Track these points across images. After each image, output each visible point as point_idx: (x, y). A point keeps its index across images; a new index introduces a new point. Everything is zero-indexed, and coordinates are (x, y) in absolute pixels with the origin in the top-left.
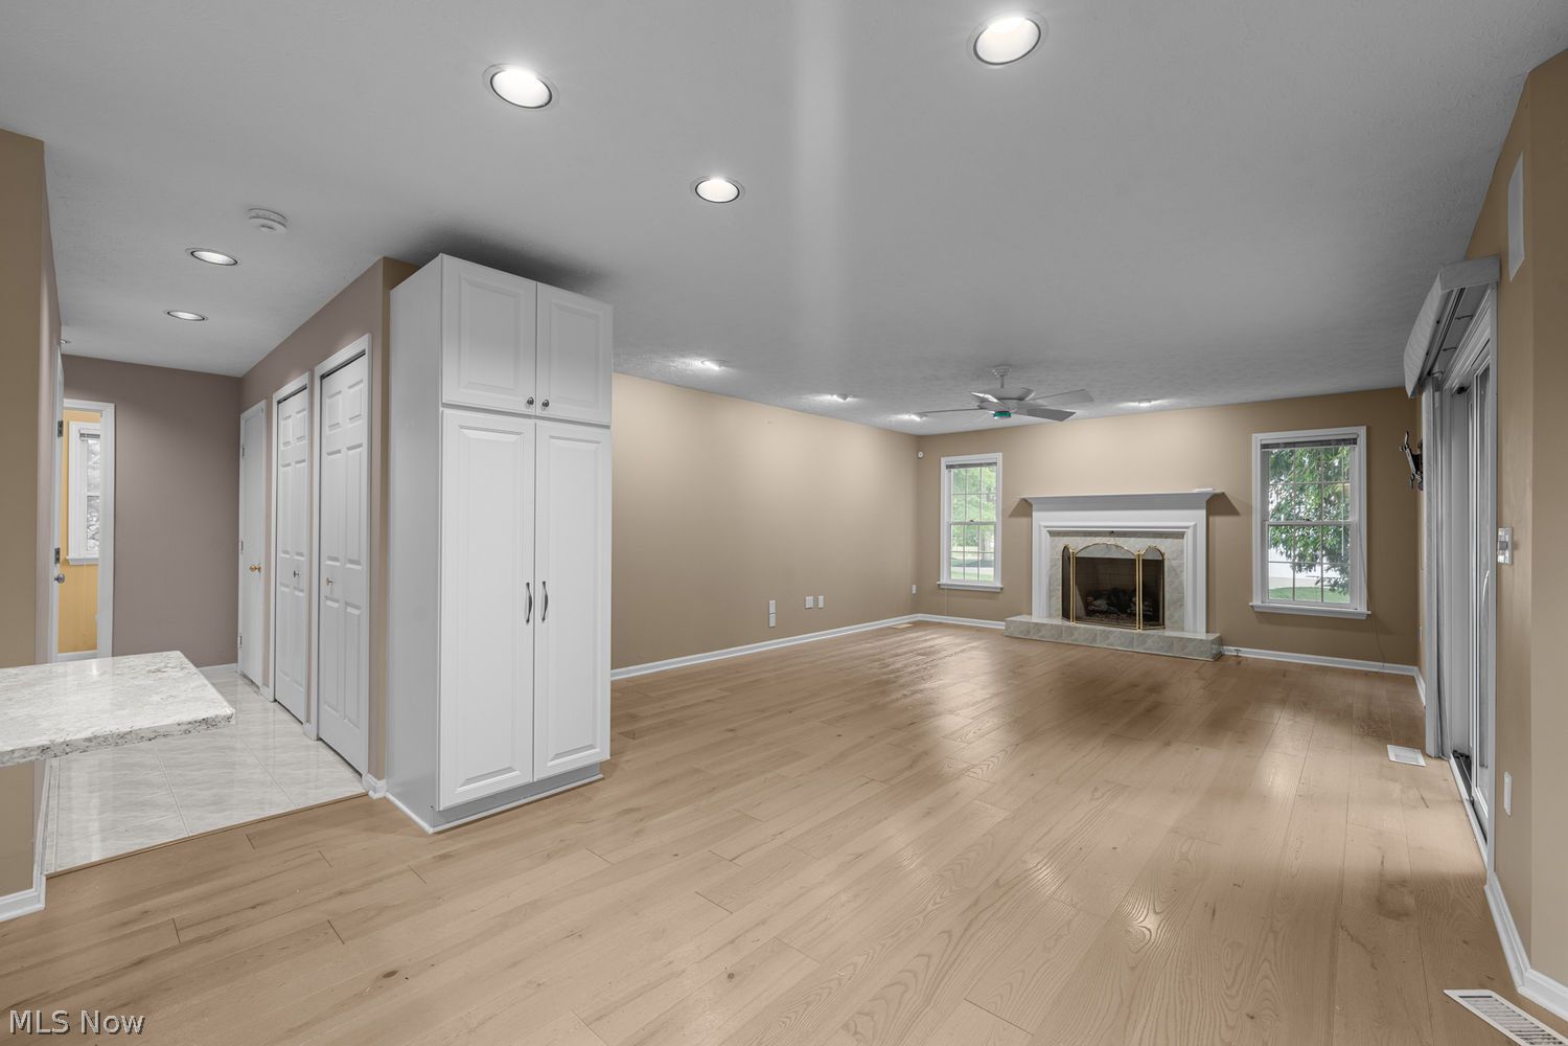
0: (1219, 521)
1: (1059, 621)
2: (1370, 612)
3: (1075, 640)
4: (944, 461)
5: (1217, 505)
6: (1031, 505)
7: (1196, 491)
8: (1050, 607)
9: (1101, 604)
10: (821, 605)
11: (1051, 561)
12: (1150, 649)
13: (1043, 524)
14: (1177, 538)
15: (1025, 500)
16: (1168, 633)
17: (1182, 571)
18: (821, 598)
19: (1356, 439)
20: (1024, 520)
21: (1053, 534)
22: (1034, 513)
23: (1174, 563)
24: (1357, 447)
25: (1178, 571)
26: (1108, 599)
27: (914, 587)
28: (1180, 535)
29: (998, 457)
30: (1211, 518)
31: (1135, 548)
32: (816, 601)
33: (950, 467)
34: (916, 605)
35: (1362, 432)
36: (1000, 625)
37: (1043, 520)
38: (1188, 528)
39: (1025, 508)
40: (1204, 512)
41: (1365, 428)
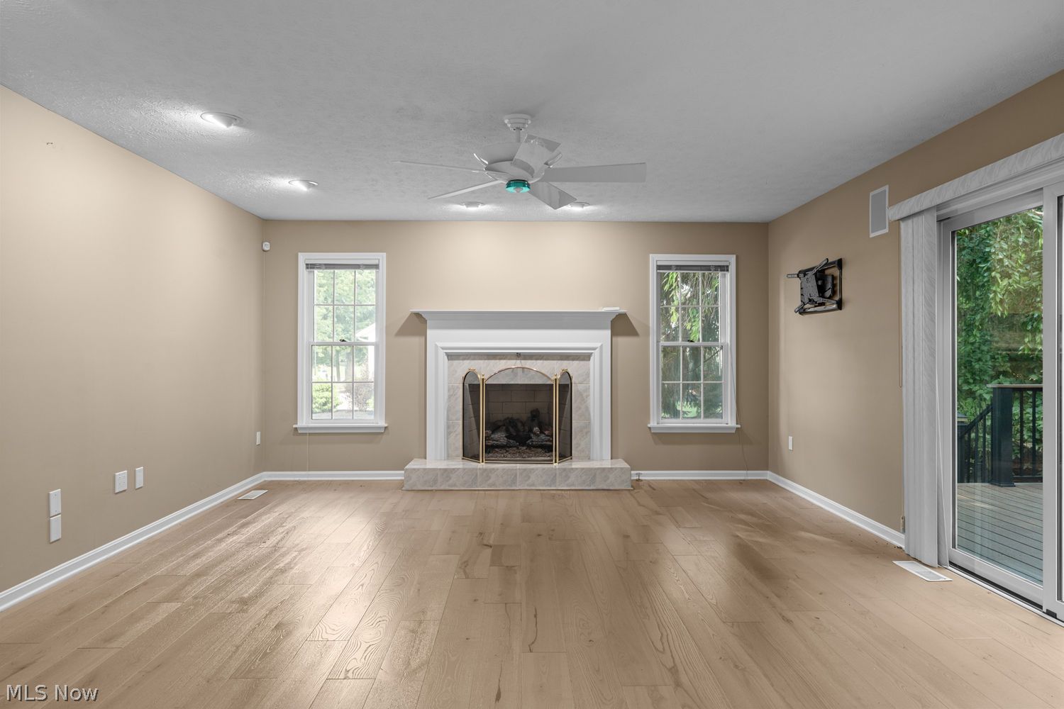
0: (622, 341)
1: (459, 464)
2: (739, 426)
3: (494, 485)
4: (303, 258)
5: (621, 325)
6: (425, 321)
7: (604, 310)
8: (448, 446)
9: (500, 437)
10: (140, 482)
11: (449, 390)
12: (573, 485)
13: (440, 344)
14: (583, 360)
15: (418, 315)
16: (576, 464)
17: (588, 396)
18: (140, 470)
19: (727, 266)
20: (415, 341)
21: (451, 357)
22: (430, 332)
23: (581, 387)
24: (728, 275)
25: (585, 395)
26: (507, 430)
27: (258, 434)
28: (586, 357)
29: (381, 258)
30: (614, 339)
31: (550, 371)
32: (132, 478)
33: (310, 266)
34: (263, 459)
35: (731, 260)
36: (397, 475)
37: (440, 339)
38: (594, 349)
39: (417, 324)
40: (609, 332)
41: (735, 256)
